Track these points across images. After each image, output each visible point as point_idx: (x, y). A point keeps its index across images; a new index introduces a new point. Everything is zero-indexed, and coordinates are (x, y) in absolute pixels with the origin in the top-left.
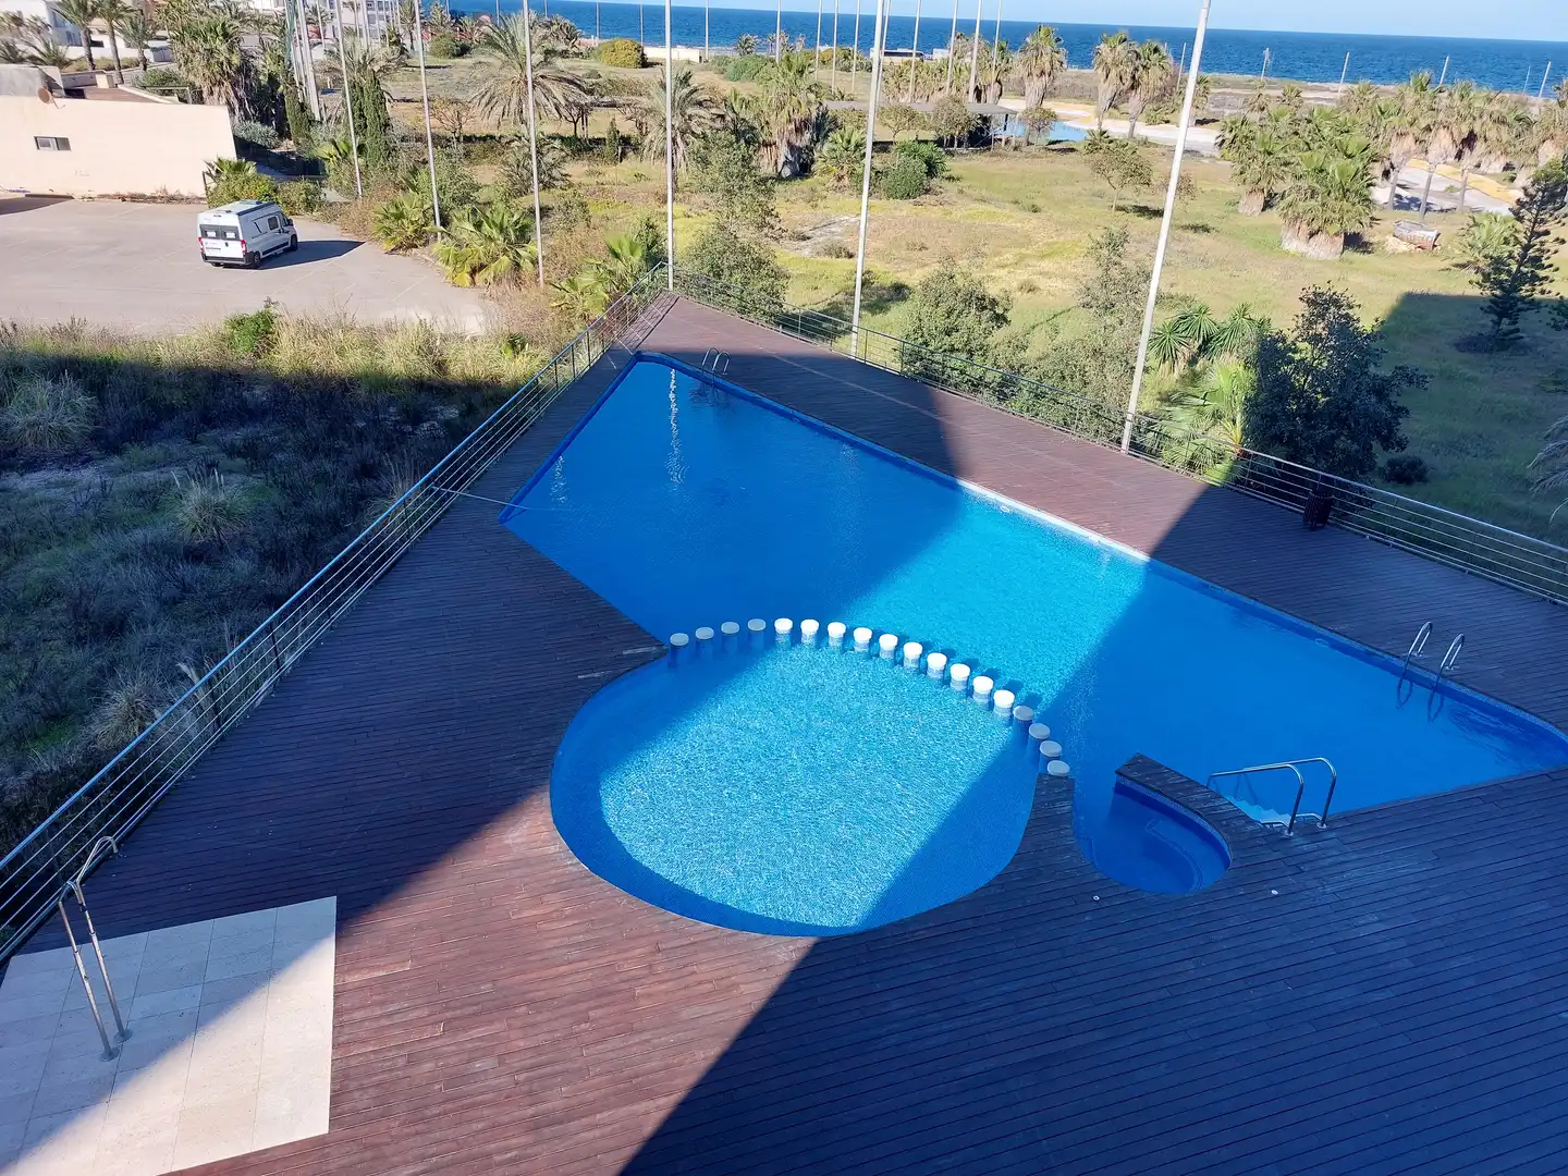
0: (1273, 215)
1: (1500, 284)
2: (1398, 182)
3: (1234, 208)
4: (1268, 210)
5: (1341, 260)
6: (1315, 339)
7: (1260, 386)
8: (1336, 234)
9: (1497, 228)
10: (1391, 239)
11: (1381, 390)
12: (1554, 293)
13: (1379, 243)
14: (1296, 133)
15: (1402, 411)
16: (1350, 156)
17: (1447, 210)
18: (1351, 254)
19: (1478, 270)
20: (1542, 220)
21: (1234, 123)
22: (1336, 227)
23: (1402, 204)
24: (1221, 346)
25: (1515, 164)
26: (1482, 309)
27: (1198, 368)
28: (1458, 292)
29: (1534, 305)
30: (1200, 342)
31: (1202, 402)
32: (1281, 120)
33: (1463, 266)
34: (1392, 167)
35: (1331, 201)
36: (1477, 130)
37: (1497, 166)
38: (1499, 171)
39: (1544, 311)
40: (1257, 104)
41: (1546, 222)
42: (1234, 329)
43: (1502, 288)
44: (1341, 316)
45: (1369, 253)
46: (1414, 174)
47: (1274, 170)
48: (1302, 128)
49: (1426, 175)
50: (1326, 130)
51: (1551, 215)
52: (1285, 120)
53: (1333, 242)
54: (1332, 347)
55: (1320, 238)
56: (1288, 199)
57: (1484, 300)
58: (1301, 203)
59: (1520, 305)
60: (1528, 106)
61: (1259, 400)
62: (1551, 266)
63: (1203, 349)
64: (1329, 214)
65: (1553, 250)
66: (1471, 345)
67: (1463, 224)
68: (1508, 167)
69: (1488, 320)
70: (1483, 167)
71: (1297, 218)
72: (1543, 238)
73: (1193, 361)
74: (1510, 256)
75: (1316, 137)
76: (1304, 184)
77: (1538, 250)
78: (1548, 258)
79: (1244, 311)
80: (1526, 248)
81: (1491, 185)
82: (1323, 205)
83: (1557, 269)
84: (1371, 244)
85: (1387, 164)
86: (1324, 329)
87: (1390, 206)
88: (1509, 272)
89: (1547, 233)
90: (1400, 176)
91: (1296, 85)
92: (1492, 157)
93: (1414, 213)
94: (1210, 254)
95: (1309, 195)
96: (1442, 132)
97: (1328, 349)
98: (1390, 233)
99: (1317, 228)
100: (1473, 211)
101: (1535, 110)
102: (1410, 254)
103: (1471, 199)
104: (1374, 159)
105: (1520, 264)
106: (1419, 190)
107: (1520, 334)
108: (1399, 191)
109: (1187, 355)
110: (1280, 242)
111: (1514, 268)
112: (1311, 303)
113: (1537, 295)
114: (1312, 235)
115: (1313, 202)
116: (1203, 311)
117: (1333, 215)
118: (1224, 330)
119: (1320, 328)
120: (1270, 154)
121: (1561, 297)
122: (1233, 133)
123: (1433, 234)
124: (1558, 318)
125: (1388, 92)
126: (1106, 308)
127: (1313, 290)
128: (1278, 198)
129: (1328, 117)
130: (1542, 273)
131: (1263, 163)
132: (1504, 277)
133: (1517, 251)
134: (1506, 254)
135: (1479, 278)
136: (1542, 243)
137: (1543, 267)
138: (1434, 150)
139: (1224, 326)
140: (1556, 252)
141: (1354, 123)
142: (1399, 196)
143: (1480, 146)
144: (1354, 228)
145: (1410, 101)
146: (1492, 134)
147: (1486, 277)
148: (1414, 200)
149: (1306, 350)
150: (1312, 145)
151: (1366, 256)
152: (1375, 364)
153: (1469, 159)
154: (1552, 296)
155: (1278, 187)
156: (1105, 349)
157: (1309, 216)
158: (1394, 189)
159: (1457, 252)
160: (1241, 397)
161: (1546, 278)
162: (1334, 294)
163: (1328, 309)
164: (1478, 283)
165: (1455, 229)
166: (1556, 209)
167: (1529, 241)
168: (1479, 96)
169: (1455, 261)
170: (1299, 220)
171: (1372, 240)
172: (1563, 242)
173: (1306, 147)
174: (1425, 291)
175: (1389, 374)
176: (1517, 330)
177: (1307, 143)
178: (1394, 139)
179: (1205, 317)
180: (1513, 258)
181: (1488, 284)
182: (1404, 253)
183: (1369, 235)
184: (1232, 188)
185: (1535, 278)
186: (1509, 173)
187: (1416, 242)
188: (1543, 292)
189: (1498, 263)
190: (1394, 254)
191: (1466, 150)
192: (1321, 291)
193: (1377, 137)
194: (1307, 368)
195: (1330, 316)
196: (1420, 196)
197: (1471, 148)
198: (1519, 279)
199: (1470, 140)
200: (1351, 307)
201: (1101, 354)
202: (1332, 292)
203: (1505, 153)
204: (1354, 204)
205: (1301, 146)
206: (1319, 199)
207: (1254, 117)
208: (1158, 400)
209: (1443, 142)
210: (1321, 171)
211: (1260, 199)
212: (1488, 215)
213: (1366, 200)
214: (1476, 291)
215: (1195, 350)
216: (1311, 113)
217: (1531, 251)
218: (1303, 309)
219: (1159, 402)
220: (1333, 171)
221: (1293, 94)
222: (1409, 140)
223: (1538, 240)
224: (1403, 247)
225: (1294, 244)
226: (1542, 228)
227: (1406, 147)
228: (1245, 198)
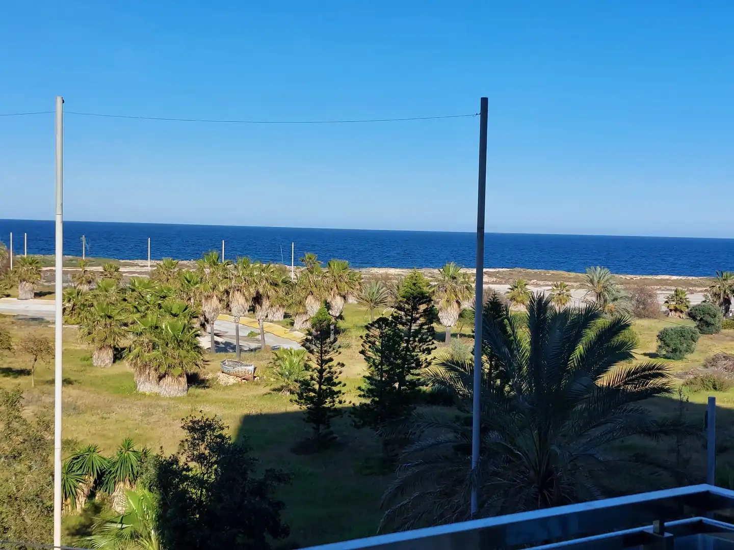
0: (125, 366)
1: (309, 399)
2: (215, 332)
3: (88, 362)
4: (118, 362)
5: (189, 395)
6: (201, 458)
7: (164, 504)
8: (180, 376)
9: (295, 360)
10: (221, 375)
11: (260, 490)
12: (347, 402)
13: (213, 379)
14: (125, 300)
15: (279, 505)
16: (175, 315)
17: (255, 350)
18: (194, 390)
19: (292, 393)
20: (326, 351)
21: (71, 294)
22: (178, 370)
23: (221, 348)
24: (115, 477)
25: (291, 312)
26: (304, 420)
27: (97, 499)
28: (282, 409)
29: (339, 412)
30: (96, 476)
31: (119, 526)
32: (109, 289)
33: (279, 390)
34: (207, 321)
35: (169, 350)
36: (261, 291)
37: (279, 316)
38: (281, 319)
39: (346, 415)
40: (84, 279)
41: (328, 352)
42: (124, 461)
43: (312, 402)
44: (216, 437)
45: (208, 387)
46: (224, 325)
47: (116, 329)
48: (128, 295)
49: (234, 326)
50: (148, 296)
51: (330, 347)
52: (113, 290)
53: (179, 382)
54: (215, 462)
55: (168, 379)
56: (135, 351)
57: (304, 413)
58: (146, 354)
59: (329, 414)
60: (286, 272)
61: (168, 515)
62: (340, 383)
63: (99, 483)
64: (170, 360)
65: (338, 371)
66: (304, 448)
67: (269, 359)
68: (286, 316)
69: (309, 428)
70: (270, 317)
71: (145, 366)
72: (330, 364)
73: (92, 495)
74: (312, 379)
75: (142, 302)
76: (145, 339)
77: (329, 372)
78: (337, 377)
79: (128, 445)
80: (321, 372)
81: (279, 329)
82: (164, 353)
83: (345, 385)
84: (208, 380)
85: (202, 318)
86: (206, 449)
87: (213, 350)
88: (314, 390)
89: (331, 360)
90: (216, 327)
91: (114, 262)
92: (274, 309)
93: (232, 355)
94: (79, 403)
95: (150, 347)
96: (238, 294)
97: (213, 464)
98: (219, 370)
99: (163, 372)
100: (274, 349)
101: (292, 275)
102: (239, 385)
103: (270, 341)
104: (194, 316)
105: (320, 384)
106: (231, 337)
107: (335, 435)
108: (217, 339)
109: (86, 490)
110: (136, 387)
111: (317, 387)
112: (192, 429)
113: (337, 405)
114: (161, 378)
115: (155, 352)
116: (92, 450)
117: (174, 361)
118: (114, 463)
119: (203, 448)
120: (110, 317)
121: (354, 404)
122: (72, 303)
123: (252, 368)
124: (357, 420)
125: (189, 266)
126: (15, 457)
127: (190, 418)
128: (126, 351)
129: (147, 286)
130: (335, 389)
131: (106, 324)
132: (312, 394)
133: (316, 375)
134: (309, 378)
135: (296, 397)
136: (330, 367)
137: (335, 384)
138: (234, 306)
139: (114, 460)
140: (341, 373)
141: (169, 290)
142: (217, 343)
143: (266, 303)
144: (193, 370)
145: (207, 271)
146: (271, 293)
147: (300, 396)
148: (227, 344)
149: (196, 469)
150: (139, 308)
151: (207, 390)
152: (252, 471)
153: (260, 313)
154: (347, 404)
155: (123, 343)
156: (19, 495)
157: (155, 364)
158: (212, 338)
159: (272, 380)
160: (152, 515)
161: (339, 392)
162: (207, 420)
163: (205, 432)
164: (296, 401)
165: (264, 363)
166: (332, 343)
167: (322, 367)
168: (256, 267)
169: (272, 387)
170: (148, 368)
171: (207, 377)
172: (343, 365)
173: (135, 310)
174: (259, 412)
175: (262, 477)
176: (332, 433)
177: (136, 307)
178: (203, 301)
179: (95, 455)
180: (314, 380)
181: (303, 401)
182: (234, 385)
183: (206, 374)
184: (84, 346)
185: (333, 394)
186: (288, 320)
187: (241, 375)
188: (340, 402)
189: (305, 385)
190: (227, 387)
191: (258, 306)
192: (196, 419)
193: (190, 299)
194: (200, 482)
195: (208, 438)
196: (234, 342)
197: (261, 305)
198: (322, 395)
199: (258, 299)
200: (223, 429)
201: (16, 499)
202: (205, 419)
203: (282, 306)
204: (188, 351)
205: (131, 309)
206: (160, 349)
207: (85, 288)
208: (68, 535)
209: (239, 302)
210: (157, 328)
211: (109, 354)
212: (285, 351)
213: (197, 348)
214: (295, 408)
215: (92, 484)
216: (134, 285)
217: (324, 374)
218: (185, 434)
219: (69, 537)
220: (166, 327)
221: (113, 270)
222: (215, 300)
223: (327, 366)
224: (232, 380)
225: (147, 387)
226: (327, 357)
227: (214, 305)
228: (96, 353)
